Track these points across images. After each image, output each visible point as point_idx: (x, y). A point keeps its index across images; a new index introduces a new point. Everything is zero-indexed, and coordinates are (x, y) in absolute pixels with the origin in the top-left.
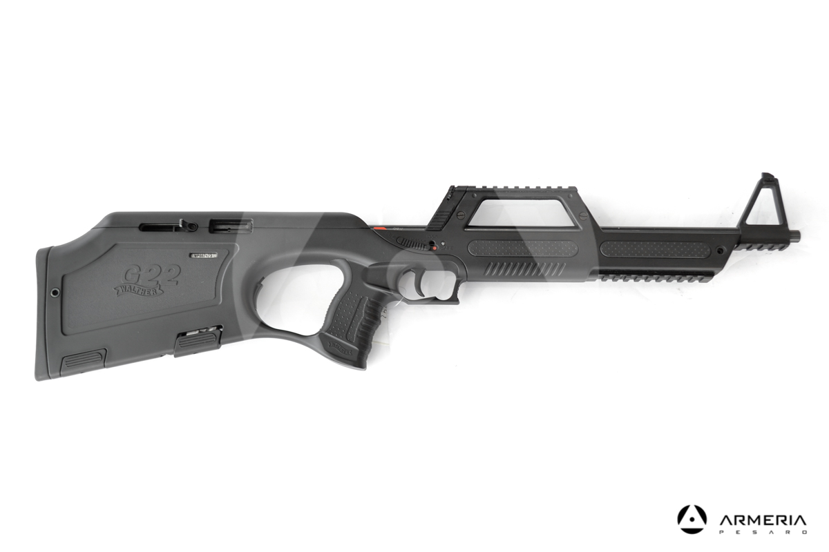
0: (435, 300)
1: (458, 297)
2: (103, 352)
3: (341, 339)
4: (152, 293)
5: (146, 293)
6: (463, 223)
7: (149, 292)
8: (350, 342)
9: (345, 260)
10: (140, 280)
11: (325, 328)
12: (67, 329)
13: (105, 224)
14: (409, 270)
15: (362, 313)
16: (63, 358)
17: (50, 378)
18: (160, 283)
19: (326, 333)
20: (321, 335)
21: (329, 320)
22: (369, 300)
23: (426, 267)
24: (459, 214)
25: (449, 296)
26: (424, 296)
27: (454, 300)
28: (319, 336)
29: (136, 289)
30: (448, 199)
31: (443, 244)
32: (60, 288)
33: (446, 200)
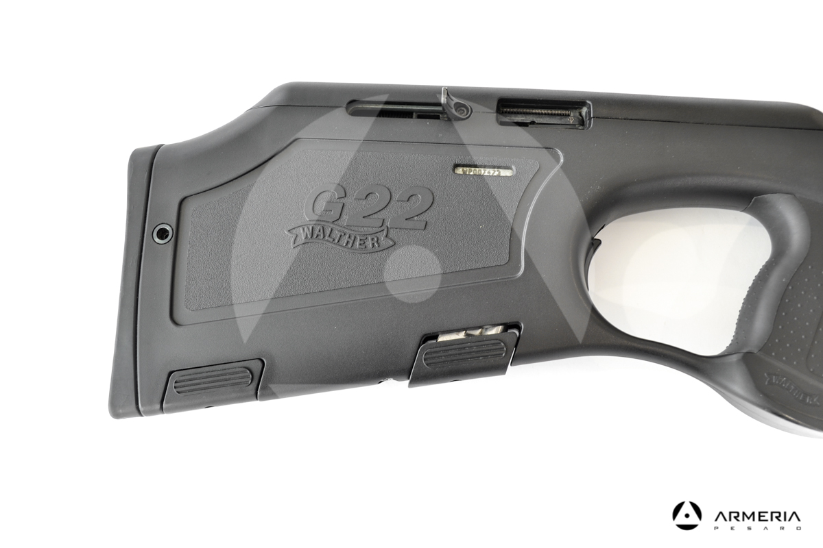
2: (256, 366)
3: (794, 367)
4: (369, 243)
5: (357, 243)
7: (363, 243)
8: (816, 375)
9: (793, 196)
10: (345, 217)
11: (757, 343)
12: (182, 313)
13: (276, 101)
16: (171, 373)
17: (140, 414)
18: (388, 223)
19: (760, 354)
20: (747, 355)
28: (743, 357)
29: (336, 234)
32: (174, 225)
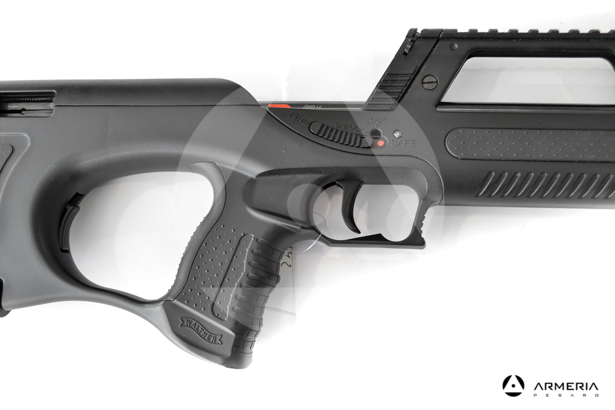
0: (378, 240)
1: (423, 236)
3: (202, 313)
6: (434, 96)
8: (219, 318)
9: (213, 163)
11: (175, 292)
14: (333, 184)
15: (242, 265)
19: (176, 302)
20: (166, 302)
21: (183, 276)
22: (256, 240)
23: (364, 180)
24: (425, 81)
25: (404, 234)
26: (359, 232)
27: (415, 240)
28: (164, 305)
30: (405, 54)
31: (397, 135)
33: (402, 55)
